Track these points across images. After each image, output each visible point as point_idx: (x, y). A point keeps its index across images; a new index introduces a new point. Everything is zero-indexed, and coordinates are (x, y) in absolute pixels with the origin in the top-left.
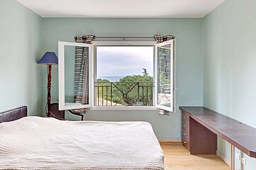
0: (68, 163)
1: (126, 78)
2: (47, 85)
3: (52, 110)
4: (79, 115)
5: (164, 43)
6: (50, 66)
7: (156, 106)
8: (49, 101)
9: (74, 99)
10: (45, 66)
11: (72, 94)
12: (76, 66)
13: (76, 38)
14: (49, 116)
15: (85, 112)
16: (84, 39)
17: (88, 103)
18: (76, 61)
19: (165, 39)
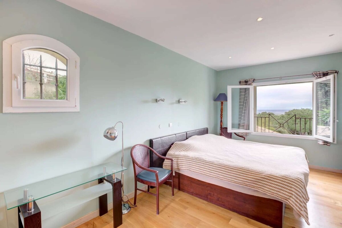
0: (231, 162)
1: (292, 111)
2: (220, 116)
3: (224, 132)
4: (242, 137)
5: (324, 79)
6: (222, 103)
7: (314, 136)
8: (221, 125)
9: (239, 126)
10: (219, 103)
11: (237, 122)
12: (240, 102)
13: (240, 82)
14: (221, 135)
15: (246, 135)
16: (246, 82)
17: (249, 129)
18: (240, 99)
19: (325, 74)
